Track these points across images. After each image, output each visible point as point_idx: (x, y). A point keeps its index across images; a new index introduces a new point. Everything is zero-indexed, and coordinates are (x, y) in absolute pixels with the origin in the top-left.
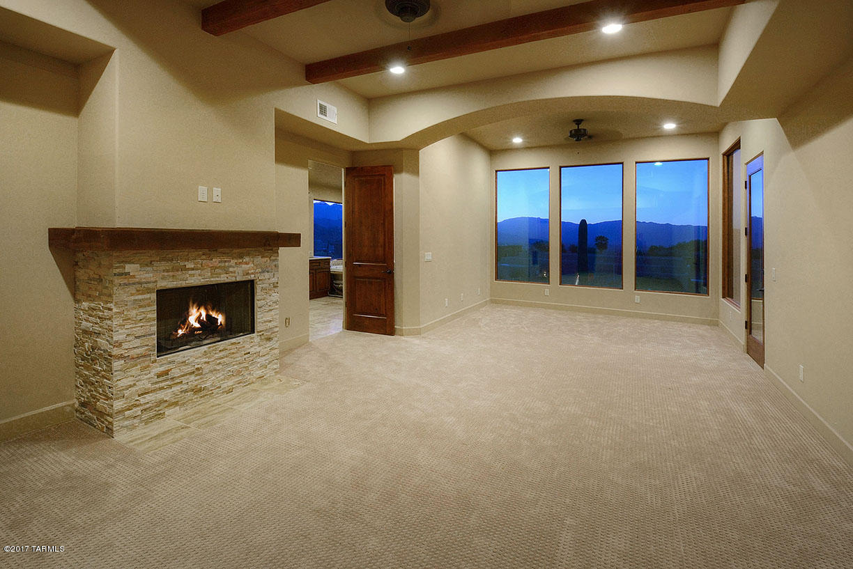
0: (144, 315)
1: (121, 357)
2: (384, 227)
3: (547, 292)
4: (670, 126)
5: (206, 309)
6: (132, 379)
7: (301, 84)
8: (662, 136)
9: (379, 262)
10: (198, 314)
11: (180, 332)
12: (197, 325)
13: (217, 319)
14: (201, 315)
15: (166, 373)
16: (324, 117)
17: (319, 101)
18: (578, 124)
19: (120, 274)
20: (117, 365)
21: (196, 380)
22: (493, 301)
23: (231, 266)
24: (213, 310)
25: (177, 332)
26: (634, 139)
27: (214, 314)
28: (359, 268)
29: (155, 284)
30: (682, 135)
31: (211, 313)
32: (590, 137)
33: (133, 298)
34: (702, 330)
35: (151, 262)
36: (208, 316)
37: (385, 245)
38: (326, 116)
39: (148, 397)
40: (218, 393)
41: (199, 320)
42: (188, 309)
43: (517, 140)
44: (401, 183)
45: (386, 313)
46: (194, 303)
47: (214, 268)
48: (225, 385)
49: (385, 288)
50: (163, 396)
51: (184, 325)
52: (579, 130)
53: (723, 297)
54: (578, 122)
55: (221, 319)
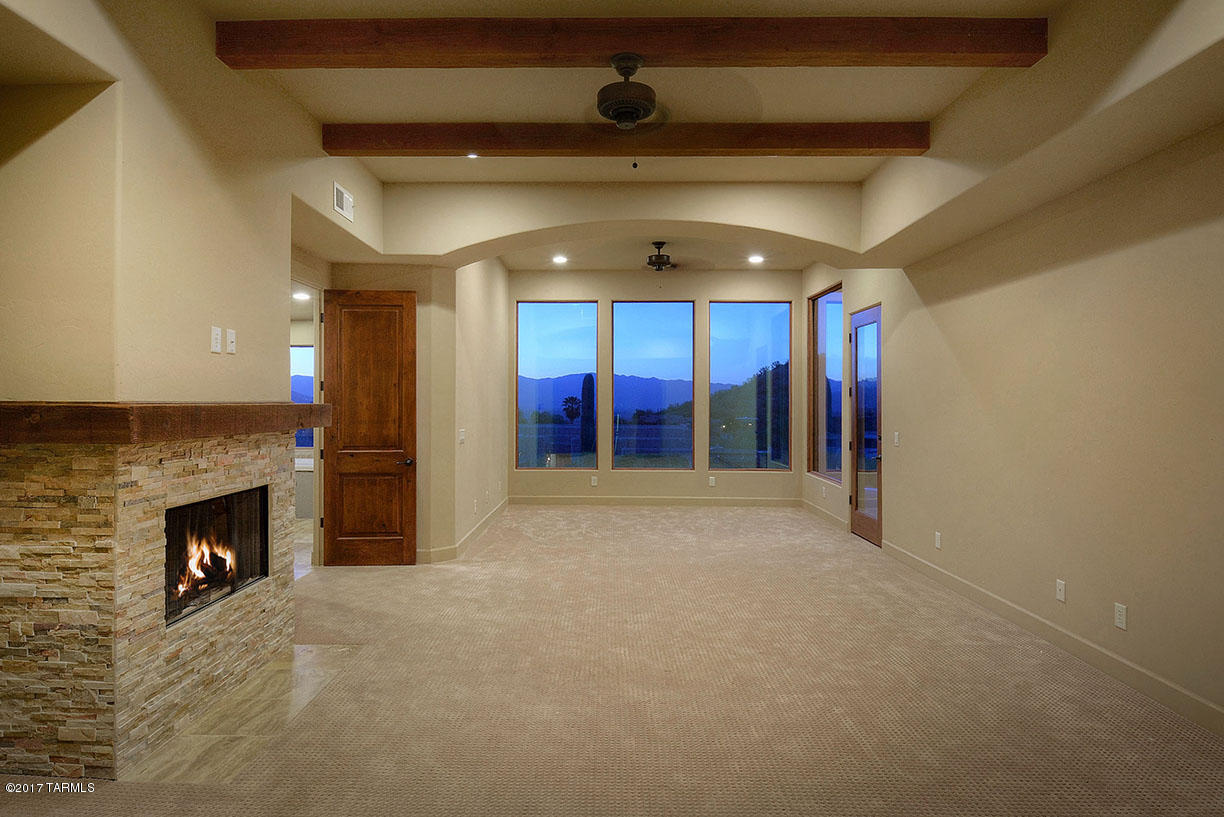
0: (152, 556)
1: (127, 633)
2: (400, 390)
3: (594, 480)
4: (756, 260)
5: (209, 544)
6: (137, 671)
7: (316, 156)
8: (747, 270)
9: (389, 448)
10: (200, 553)
11: (182, 588)
12: (200, 574)
13: (225, 560)
14: (203, 556)
15: (176, 656)
16: (340, 210)
17: (336, 185)
18: (659, 249)
19: (126, 485)
20: (121, 647)
21: (208, 665)
22: (512, 502)
23: (248, 464)
24: (218, 544)
25: (177, 588)
26: (704, 270)
27: (220, 552)
28: (349, 459)
29: (163, 500)
30: (768, 272)
31: (216, 550)
32: (674, 266)
33: (140, 526)
34: (789, 512)
35: (161, 460)
36: (213, 556)
37: (400, 418)
38: (342, 209)
39: (158, 701)
40: (230, 685)
41: (202, 565)
42: (186, 547)
43: (560, 260)
44: (428, 318)
45: (401, 528)
46: (192, 535)
47: (228, 467)
48: (238, 669)
49: (401, 489)
50: (172, 698)
51: (184, 576)
52: (659, 257)
53: (809, 471)
54: (659, 245)
55: (229, 558)
